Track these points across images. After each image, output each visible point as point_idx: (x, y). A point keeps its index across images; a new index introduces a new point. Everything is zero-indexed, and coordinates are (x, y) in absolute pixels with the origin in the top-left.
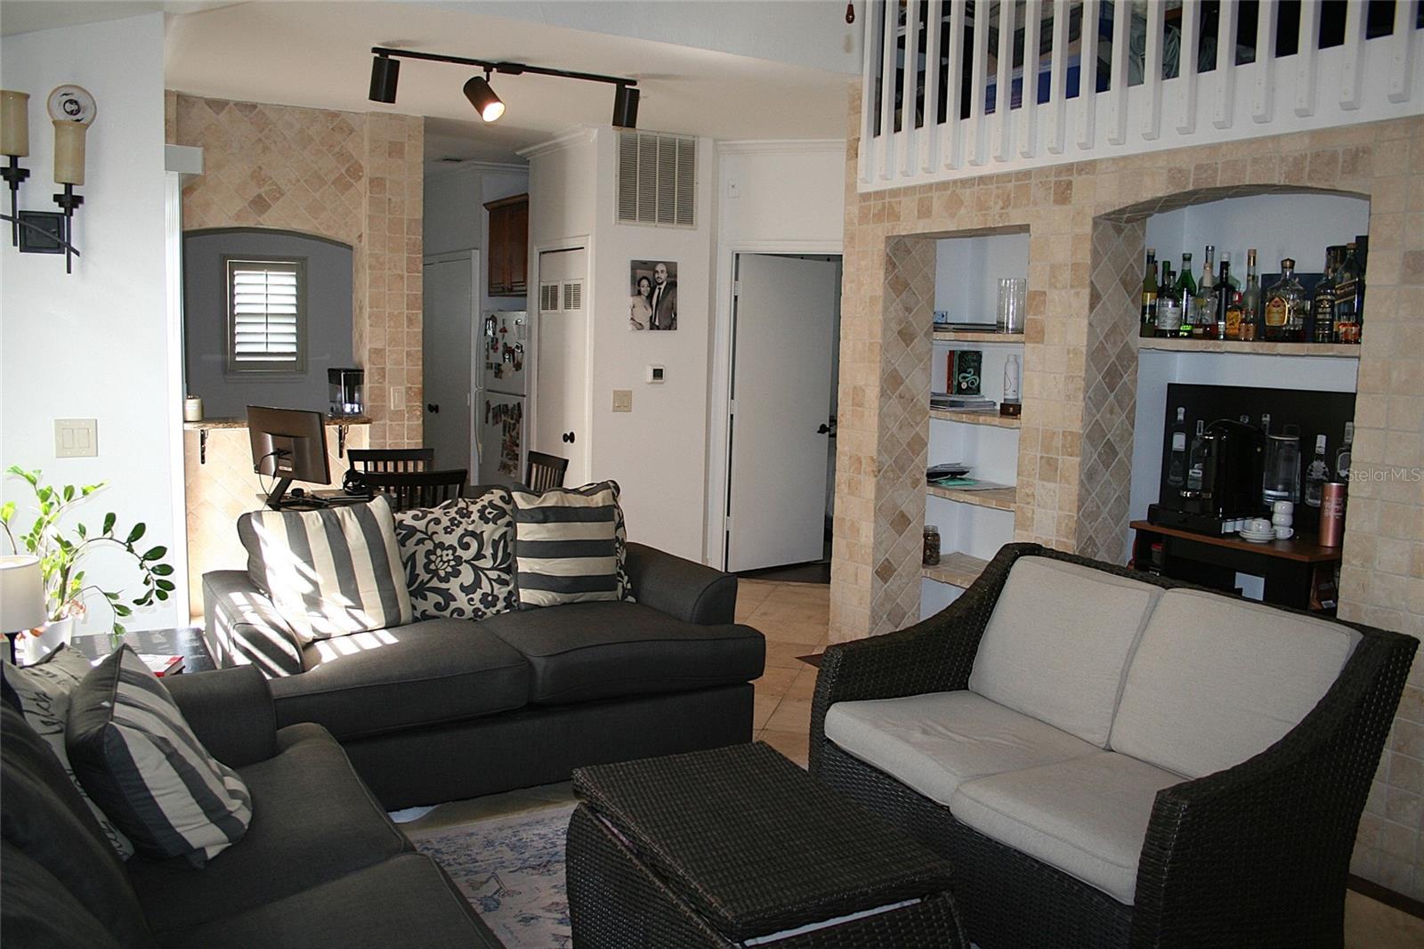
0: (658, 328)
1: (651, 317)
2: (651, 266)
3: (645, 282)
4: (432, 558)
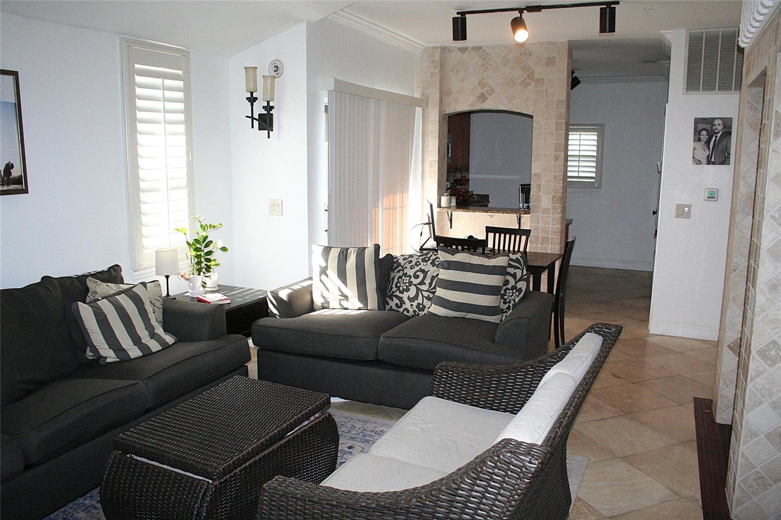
0: (714, 163)
1: (708, 156)
2: (710, 121)
3: (704, 133)
4: (400, 280)
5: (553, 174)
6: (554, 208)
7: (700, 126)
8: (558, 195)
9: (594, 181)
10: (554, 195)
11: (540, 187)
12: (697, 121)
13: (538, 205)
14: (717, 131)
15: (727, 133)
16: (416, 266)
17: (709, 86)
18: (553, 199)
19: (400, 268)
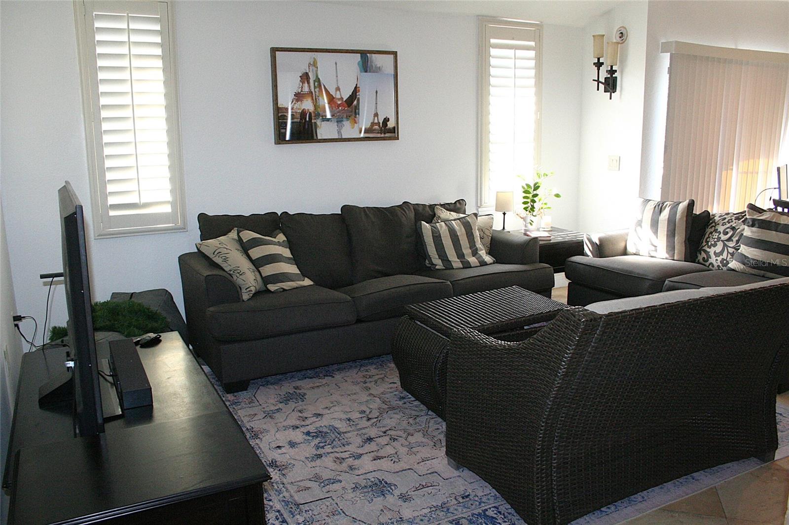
4: (710, 235)
16: (727, 223)
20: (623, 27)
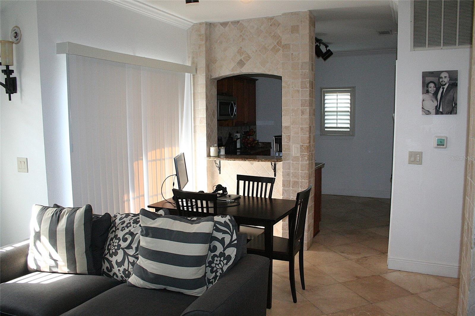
0: (442, 113)
1: (436, 107)
2: (437, 74)
3: (432, 85)
4: (111, 242)
5: (301, 126)
6: (303, 156)
7: (428, 79)
8: (306, 145)
9: (349, 130)
10: (302, 144)
11: (290, 138)
12: (425, 75)
13: (288, 154)
14: (444, 83)
15: (454, 85)
16: (126, 228)
17: (434, 42)
18: (301, 148)
19: (114, 229)
20: (16, 27)
